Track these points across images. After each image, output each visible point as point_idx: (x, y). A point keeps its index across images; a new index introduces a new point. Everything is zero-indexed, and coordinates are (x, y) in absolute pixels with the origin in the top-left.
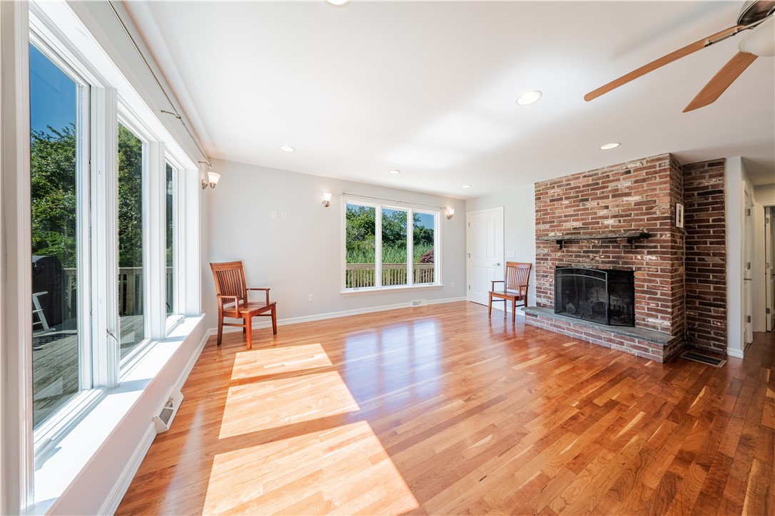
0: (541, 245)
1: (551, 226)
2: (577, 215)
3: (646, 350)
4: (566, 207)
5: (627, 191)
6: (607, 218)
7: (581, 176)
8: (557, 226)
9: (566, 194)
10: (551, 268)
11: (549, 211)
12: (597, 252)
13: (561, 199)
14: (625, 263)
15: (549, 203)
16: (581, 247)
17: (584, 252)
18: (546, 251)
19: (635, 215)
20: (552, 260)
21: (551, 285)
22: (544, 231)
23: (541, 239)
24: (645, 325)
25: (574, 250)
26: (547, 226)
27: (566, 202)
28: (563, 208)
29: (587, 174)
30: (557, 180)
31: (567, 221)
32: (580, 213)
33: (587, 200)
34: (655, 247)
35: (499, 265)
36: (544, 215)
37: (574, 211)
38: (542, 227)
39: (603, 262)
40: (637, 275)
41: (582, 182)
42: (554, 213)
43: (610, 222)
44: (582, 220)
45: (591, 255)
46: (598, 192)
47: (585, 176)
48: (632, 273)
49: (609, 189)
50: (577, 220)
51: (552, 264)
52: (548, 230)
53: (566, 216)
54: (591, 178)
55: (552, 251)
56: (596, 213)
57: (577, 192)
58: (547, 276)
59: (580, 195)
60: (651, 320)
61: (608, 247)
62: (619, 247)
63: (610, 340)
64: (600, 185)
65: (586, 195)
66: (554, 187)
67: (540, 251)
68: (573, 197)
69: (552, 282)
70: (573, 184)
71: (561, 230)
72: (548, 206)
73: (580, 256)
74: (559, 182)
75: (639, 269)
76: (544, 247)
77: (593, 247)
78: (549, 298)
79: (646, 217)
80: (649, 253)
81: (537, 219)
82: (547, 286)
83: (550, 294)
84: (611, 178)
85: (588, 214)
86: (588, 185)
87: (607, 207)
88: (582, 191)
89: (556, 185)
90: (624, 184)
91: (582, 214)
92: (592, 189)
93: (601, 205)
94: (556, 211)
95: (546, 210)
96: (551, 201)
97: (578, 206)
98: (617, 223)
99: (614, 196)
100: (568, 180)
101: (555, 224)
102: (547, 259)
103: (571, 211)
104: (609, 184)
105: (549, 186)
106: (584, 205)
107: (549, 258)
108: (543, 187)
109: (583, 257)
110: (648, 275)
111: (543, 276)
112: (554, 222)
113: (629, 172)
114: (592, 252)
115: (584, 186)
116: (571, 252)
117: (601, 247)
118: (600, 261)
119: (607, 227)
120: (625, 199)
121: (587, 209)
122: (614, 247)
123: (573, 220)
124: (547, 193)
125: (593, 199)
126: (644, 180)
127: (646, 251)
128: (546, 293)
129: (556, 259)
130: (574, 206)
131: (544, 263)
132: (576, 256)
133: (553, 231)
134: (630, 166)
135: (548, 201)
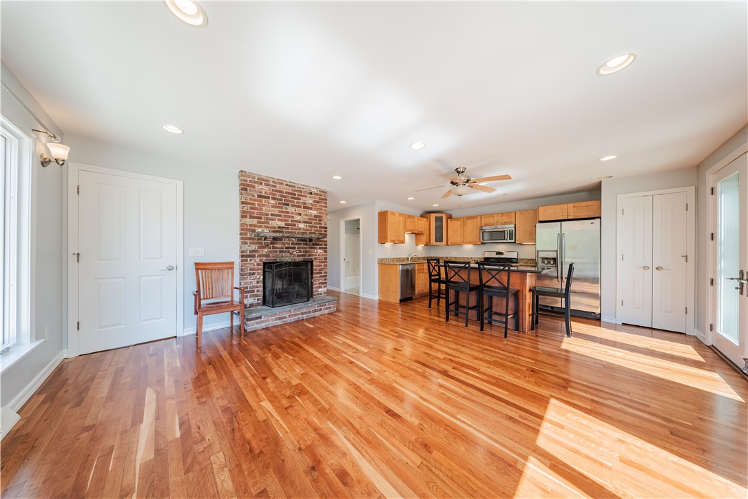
0: (248, 241)
1: (259, 222)
2: (281, 216)
3: (330, 308)
4: (273, 207)
5: (310, 206)
6: (300, 222)
7: (285, 183)
8: (264, 223)
9: (273, 194)
10: (258, 264)
11: (257, 206)
12: (294, 248)
13: (268, 198)
14: (309, 255)
15: (256, 198)
16: (284, 244)
17: (286, 248)
18: (254, 247)
19: (315, 223)
20: (259, 256)
21: (258, 282)
22: (251, 225)
23: (247, 234)
24: (318, 294)
25: (279, 246)
26: (255, 221)
27: (273, 202)
28: (269, 207)
29: (289, 184)
30: (265, 178)
31: (273, 220)
32: (283, 214)
33: (288, 205)
34: (322, 245)
35: (170, 269)
36: (252, 208)
37: (279, 212)
38: (248, 221)
39: (298, 256)
40: (315, 263)
41: (285, 189)
42: (261, 209)
43: (302, 226)
44: (285, 220)
45: (291, 250)
46: (296, 201)
47: (287, 185)
48: (312, 262)
49: (301, 201)
50: (281, 220)
51: (260, 260)
52: (256, 226)
53: (272, 215)
54: (291, 188)
55: (259, 248)
56: (293, 217)
57: (282, 196)
58: (254, 274)
59: (283, 199)
60: (320, 290)
61: (300, 244)
62: (306, 244)
63: (316, 311)
64: (296, 196)
65: (288, 201)
66: (261, 184)
67: (245, 247)
68: (278, 199)
69: (259, 278)
70: (278, 187)
71: (268, 227)
72: (255, 200)
73: (283, 252)
74: (266, 180)
75: (315, 259)
76: (251, 243)
77: (292, 244)
78: (256, 296)
79: (318, 226)
80: (320, 248)
81: (243, 212)
82: (255, 283)
83: (258, 291)
84: (303, 194)
85: (289, 217)
86: (289, 193)
87: (300, 214)
88: (285, 197)
89: (263, 182)
90: (309, 201)
91: (284, 216)
92: (292, 198)
93: (297, 212)
94: (264, 208)
95: (254, 204)
96: (259, 196)
97: (282, 208)
98: (305, 228)
99: (304, 207)
100: (274, 182)
101: (263, 220)
102: (254, 256)
103: (276, 211)
104: (302, 198)
105: (256, 180)
106: (286, 208)
107: (256, 254)
108: (251, 179)
109: (286, 252)
110: (320, 262)
111: (250, 274)
112: (261, 218)
113: (311, 193)
114: (291, 248)
115: (286, 193)
116: (277, 248)
117: (297, 244)
118: (295, 255)
119: (300, 229)
120: (310, 211)
121: (288, 213)
122: (304, 244)
123: (279, 220)
124: (254, 187)
125: (292, 206)
126: (318, 202)
127: (318, 247)
128: (253, 291)
129: (263, 256)
130: (279, 207)
131: (251, 260)
132: (280, 252)
133: (261, 227)
134: (312, 190)
135: (256, 195)
